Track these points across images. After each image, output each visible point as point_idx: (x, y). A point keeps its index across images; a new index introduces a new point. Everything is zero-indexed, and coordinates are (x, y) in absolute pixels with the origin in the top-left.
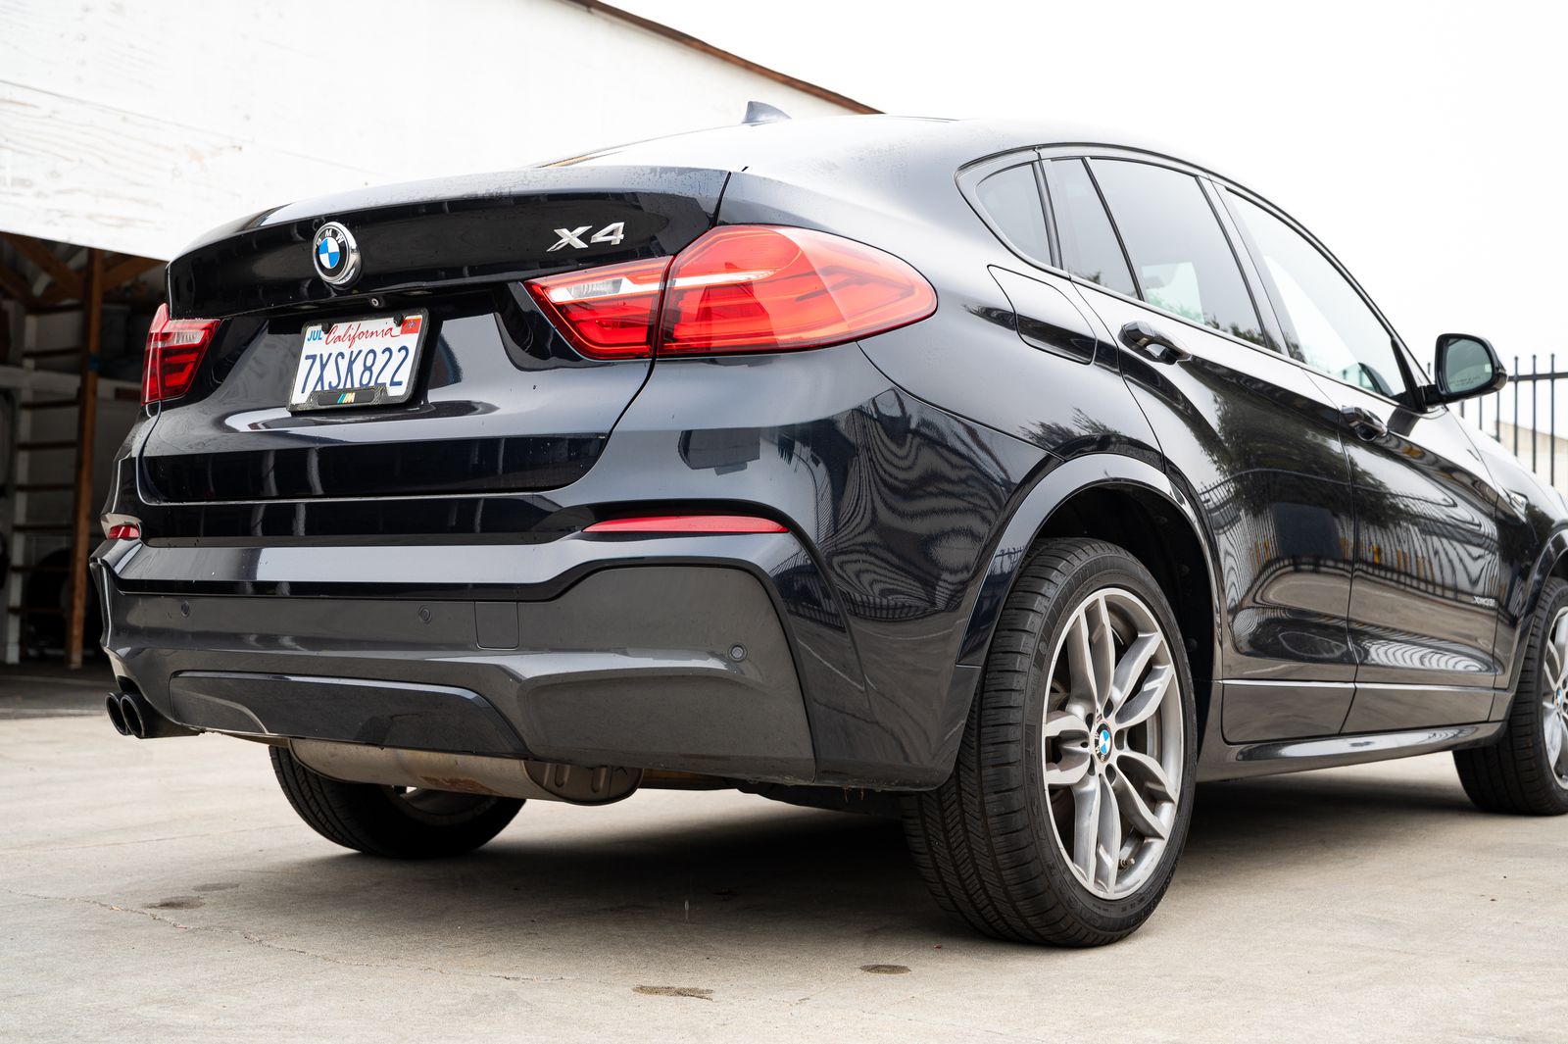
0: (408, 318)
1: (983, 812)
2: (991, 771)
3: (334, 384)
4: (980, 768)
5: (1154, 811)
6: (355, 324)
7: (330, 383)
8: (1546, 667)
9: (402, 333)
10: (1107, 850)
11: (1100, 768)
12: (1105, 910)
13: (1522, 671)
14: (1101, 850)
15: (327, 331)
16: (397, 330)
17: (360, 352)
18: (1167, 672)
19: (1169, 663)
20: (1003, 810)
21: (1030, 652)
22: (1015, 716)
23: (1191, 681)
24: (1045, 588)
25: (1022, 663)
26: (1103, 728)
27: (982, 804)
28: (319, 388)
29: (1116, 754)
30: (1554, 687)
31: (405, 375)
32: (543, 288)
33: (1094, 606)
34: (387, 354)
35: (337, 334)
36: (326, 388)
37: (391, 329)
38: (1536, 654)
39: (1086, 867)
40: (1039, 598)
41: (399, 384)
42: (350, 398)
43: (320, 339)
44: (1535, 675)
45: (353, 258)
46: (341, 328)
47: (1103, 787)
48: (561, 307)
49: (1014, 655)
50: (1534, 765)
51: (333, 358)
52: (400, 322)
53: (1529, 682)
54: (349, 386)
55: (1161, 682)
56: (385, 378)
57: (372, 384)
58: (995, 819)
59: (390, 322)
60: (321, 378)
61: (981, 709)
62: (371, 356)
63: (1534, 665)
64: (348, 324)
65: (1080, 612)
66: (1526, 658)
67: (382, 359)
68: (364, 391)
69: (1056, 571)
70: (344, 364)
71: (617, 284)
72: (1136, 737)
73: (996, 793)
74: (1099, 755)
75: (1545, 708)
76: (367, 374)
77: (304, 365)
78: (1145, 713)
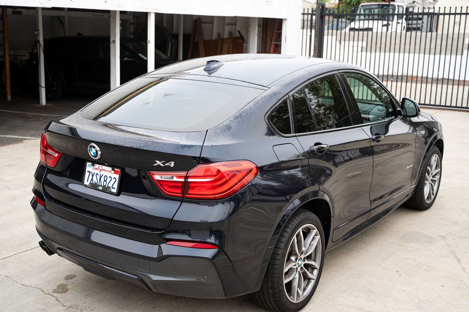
0: (115, 169)
1: (268, 292)
2: (270, 284)
3: (96, 182)
4: (268, 283)
5: (312, 273)
6: (101, 166)
7: (95, 181)
8: (427, 174)
9: (114, 173)
10: (300, 289)
11: (299, 269)
12: (299, 306)
13: (420, 177)
14: (299, 290)
15: (93, 165)
16: (113, 172)
17: (103, 175)
18: (318, 237)
19: (318, 235)
20: (273, 293)
21: (281, 254)
22: (277, 271)
23: (324, 237)
24: (285, 235)
25: (278, 257)
26: (301, 258)
27: (268, 291)
28: (92, 182)
29: (303, 263)
30: (428, 177)
31: (116, 186)
32: (153, 174)
33: (299, 232)
34: (110, 178)
35: (96, 167)
36: (94, 183)
37: (111, 171)
38: (424, 172)
39: (294, 298)
40: (284, 238)
41: (114, 188)
42: (101, 188)
43: (91, 167)
44: (423, 178)
45: (99, 153)
46: (97, 166)
47: (299, 274)
48: (157, 180)
49: (277, 255)
50: (420, 201)
51: (95, 174)
52: (113, 170)
53: (421, 180)
54: (100, 184)
55: (316, 241)
56: (110, 185)
57: (107, 186)
58: (271, 295)
59: (110, 169)
60: (92, 179)
61: (268, 273)
62: (106, 177)
63: (423, 175)
64: (99, 165)
65: (295, 237)
66: (421, 174)
67: (109, 179)
68: (104, 187)
69: (288, 229)
70: (98, 177)
71: (172, 178)
72: (309, 258)
73: (271, 289)
74: (299, 266)
75: (425, 183)
76: (105, 182)
77: (87, 174)
78: (311, 251)
